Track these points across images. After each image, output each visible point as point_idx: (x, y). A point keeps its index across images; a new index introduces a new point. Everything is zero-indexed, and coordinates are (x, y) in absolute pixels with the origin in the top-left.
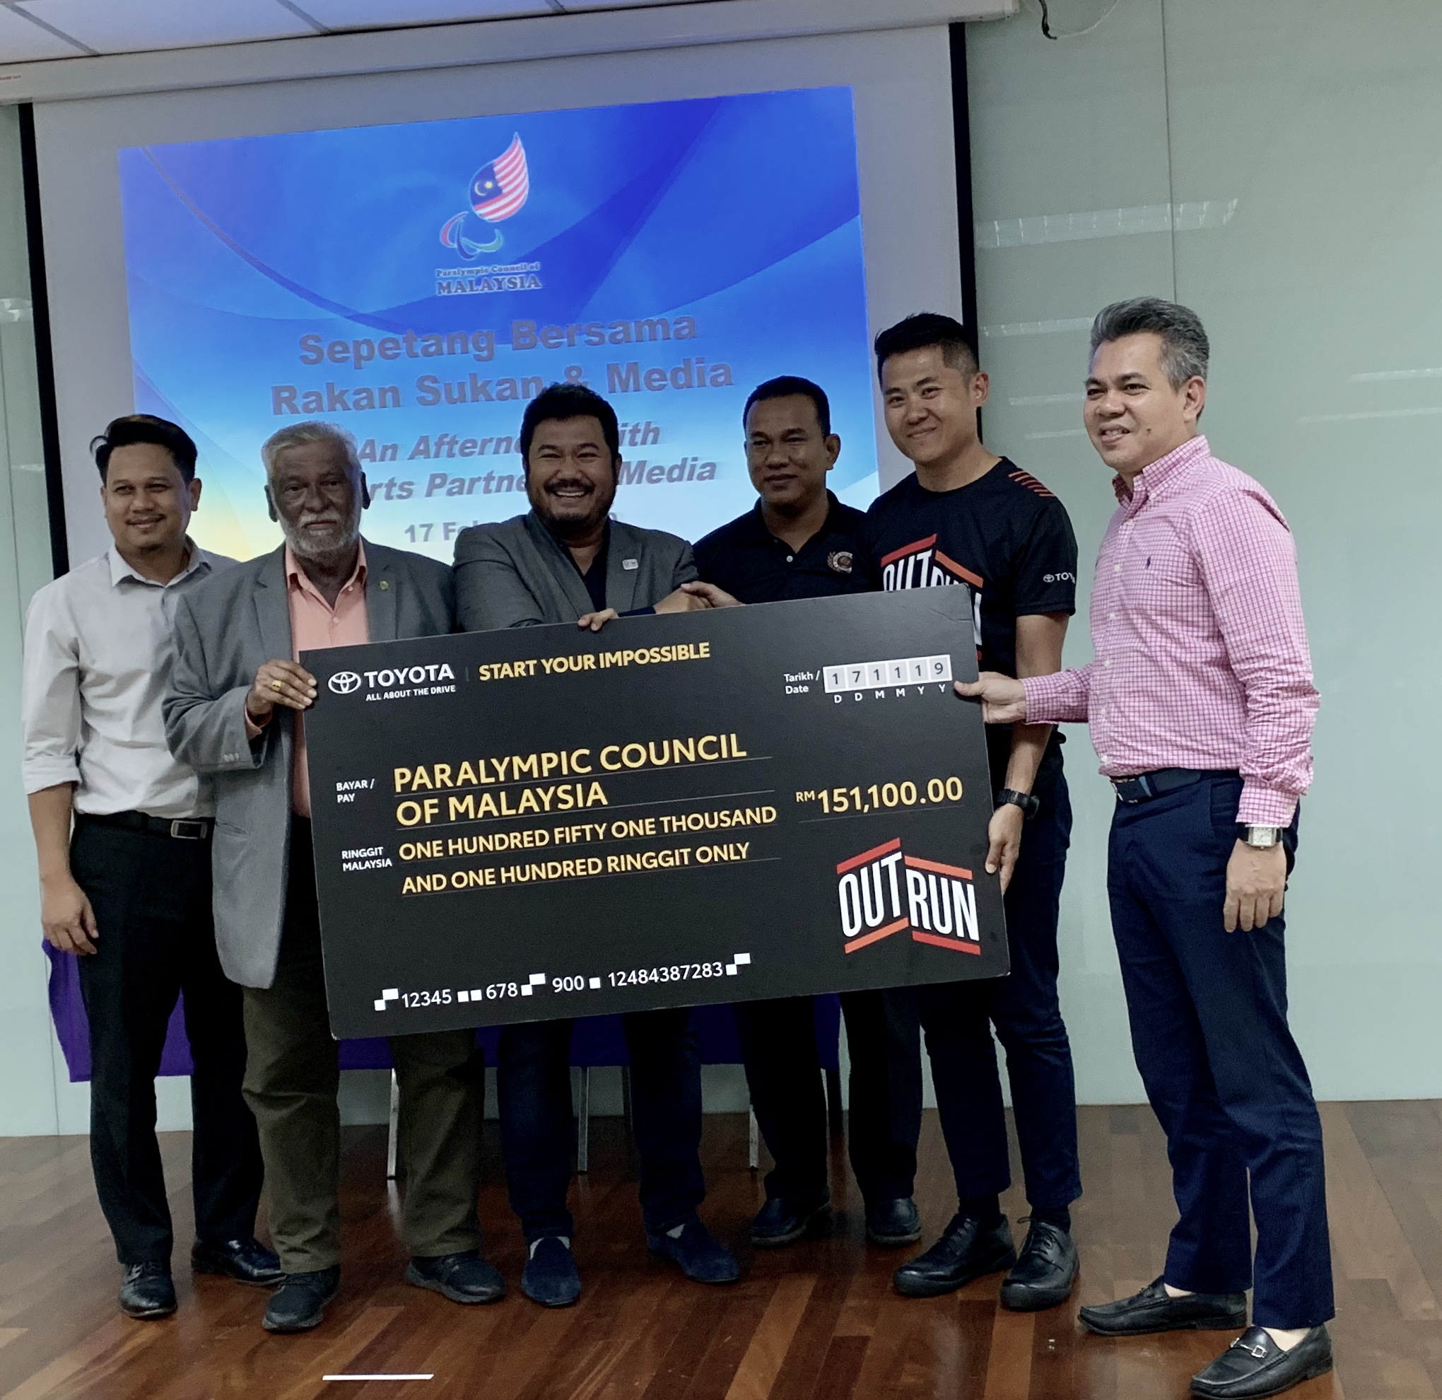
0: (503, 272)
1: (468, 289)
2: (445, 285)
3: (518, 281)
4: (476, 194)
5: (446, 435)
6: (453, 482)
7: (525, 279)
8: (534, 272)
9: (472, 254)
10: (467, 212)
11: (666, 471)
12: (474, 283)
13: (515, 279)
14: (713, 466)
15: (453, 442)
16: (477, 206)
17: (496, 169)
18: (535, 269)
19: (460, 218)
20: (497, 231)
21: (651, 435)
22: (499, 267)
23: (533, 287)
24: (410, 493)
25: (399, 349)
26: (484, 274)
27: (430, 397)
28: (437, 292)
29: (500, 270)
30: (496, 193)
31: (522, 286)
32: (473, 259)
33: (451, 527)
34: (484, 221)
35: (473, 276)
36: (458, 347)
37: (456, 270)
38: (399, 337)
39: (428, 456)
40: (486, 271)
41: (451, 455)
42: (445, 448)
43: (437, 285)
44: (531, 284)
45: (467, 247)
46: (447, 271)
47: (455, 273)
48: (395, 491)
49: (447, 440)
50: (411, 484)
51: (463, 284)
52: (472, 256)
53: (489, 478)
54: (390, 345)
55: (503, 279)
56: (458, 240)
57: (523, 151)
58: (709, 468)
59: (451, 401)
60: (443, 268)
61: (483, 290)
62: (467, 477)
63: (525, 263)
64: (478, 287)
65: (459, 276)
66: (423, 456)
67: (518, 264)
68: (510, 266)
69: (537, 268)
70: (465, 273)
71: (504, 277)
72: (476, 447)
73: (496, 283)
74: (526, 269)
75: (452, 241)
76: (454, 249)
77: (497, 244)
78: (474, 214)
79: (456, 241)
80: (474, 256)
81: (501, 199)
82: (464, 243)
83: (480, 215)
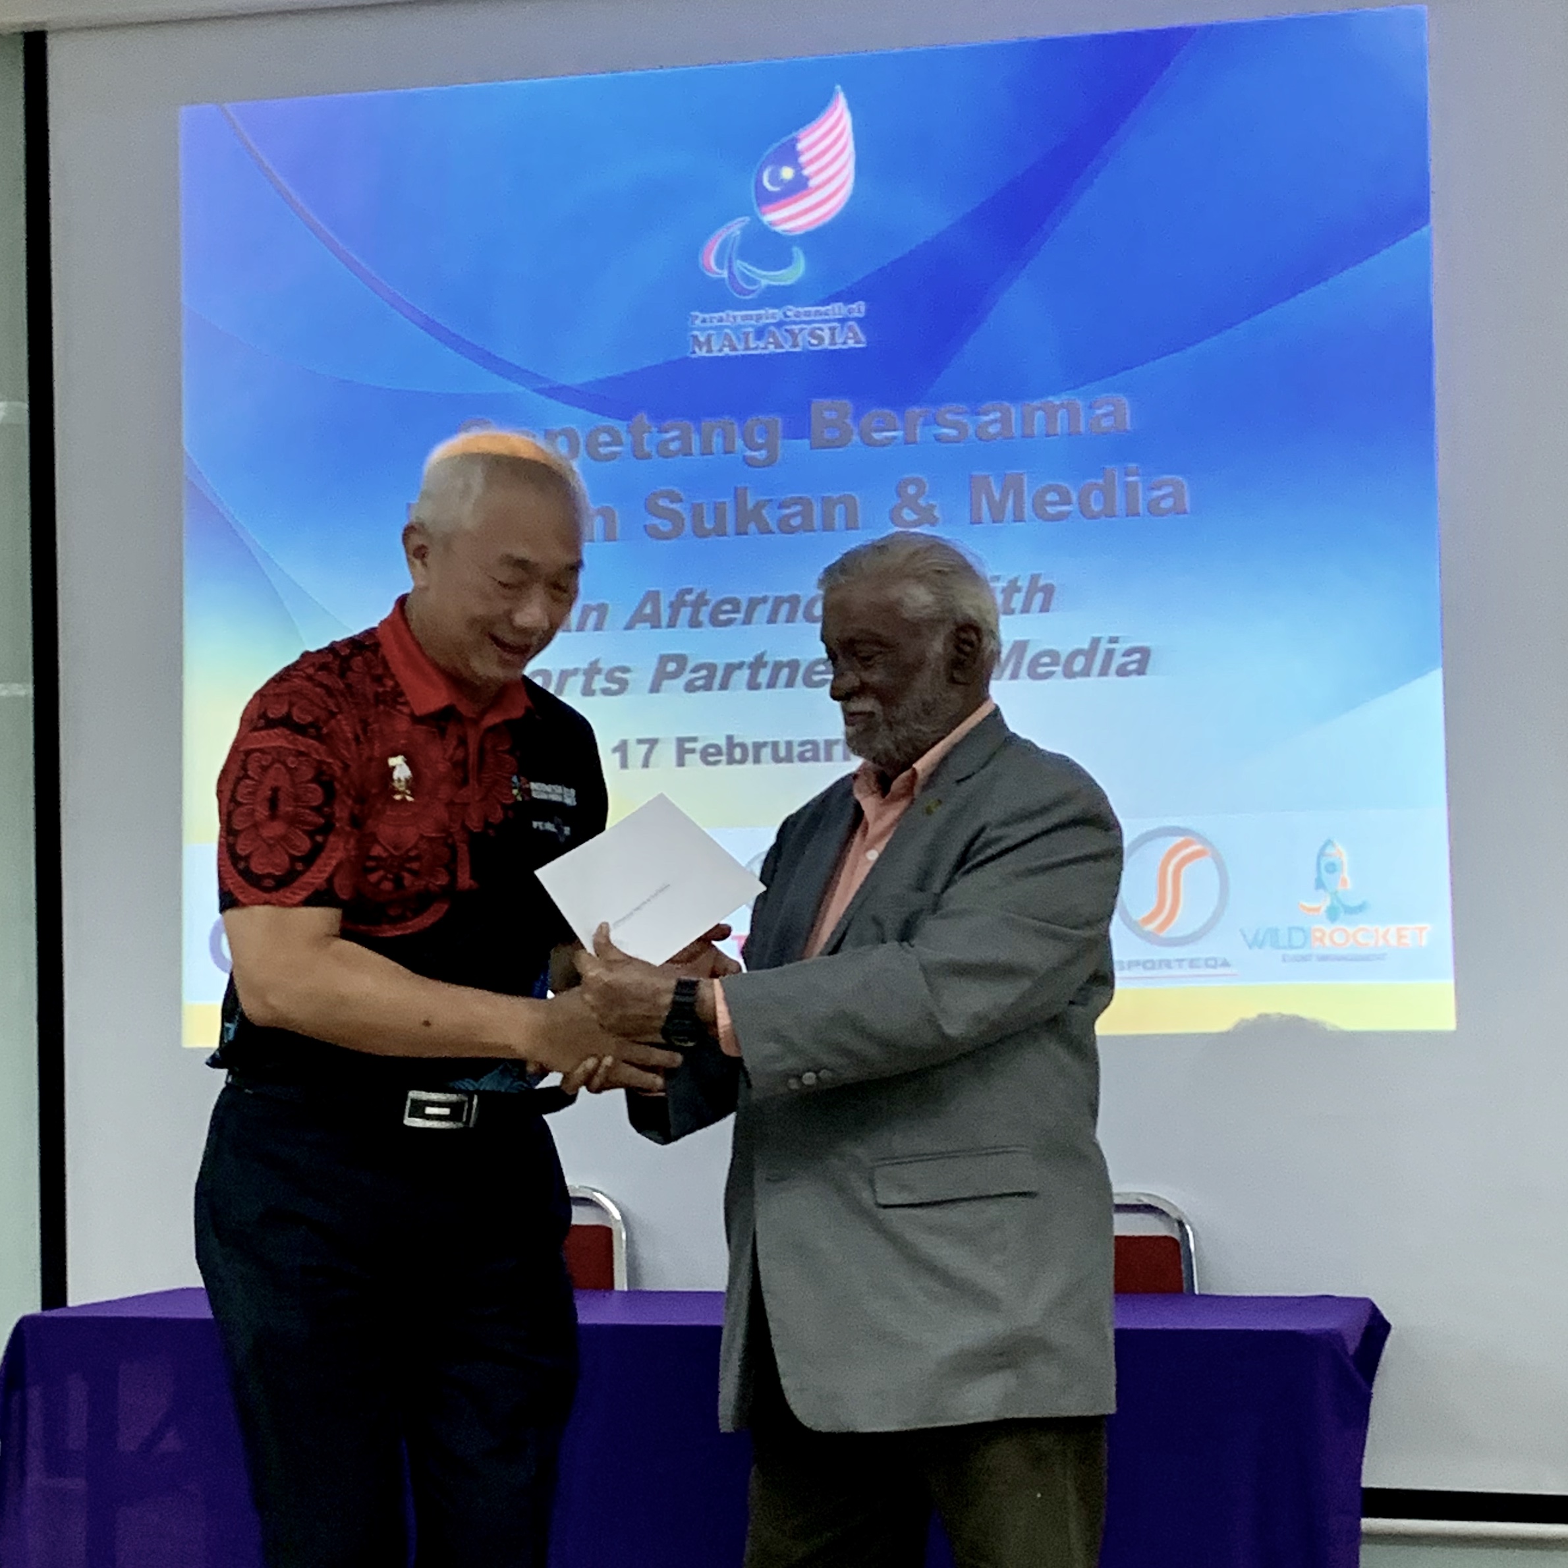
0: (802, 318)
1: (740, 347)
3: (826, 334)
4: (764, 188)
5: (690, 591)
6: (696, 670)
7: (837, 331)
9: (751, 288)
10: (747, 219)
11: (1063, 659)
12: (751, 337)
13: (820, 329)
14: (1145, 653)
15: (701, 601)
16: (765, 209)
17: (800, 146)
18: (856, 315)
19: (735, 228)
20: (796, 250)
21: (1039, 598)
22: (795, 309)
23: (851, 343)
24: (623, 686)
26: (770, 321)
27: (665, 526)
28: (691, 349)
29: (797, 314)
30: (799, 186)
31: (833, 342)
32: (752, 296)
33: (688, 745)
34: (775, 233)
36: (717, 442)
37: (723, 315)
40: (773, 316)
41: (695, 623)
42: (686, 612)
43: (691, 340)
44: (847, 338)
45: (745, 275)
46: (707, 316)
48: (599, 683)
49: (688, 598)
50: (625, 670)
51: (734, 338)
52: (751, 292)
53: (758, 664)
54: (604, 438)
56: (730, 261)
57: (847, 119)
58: (1137, 656)
59: (700, 532)
60: (702, 311)
61: (766, 348)
62: (721, 662)
63: (841, 304)
64: (758, 342)
65: (728, 324)
66: (648, 625)
67: (828, 304)
68: (813, 309)
69: (859, 312)
70: (739, 319)
71: (802, 326)
72: (738, 611)
73: (789, 337)
74: (840, 313)
75: (720, 265)
76: (723, 280)
77: (795, 272)
78: (759, 221)
79: (726, 264)
80: (753, 291)
81: (806, 196)
82: (739, 270)
83: (768, 222)
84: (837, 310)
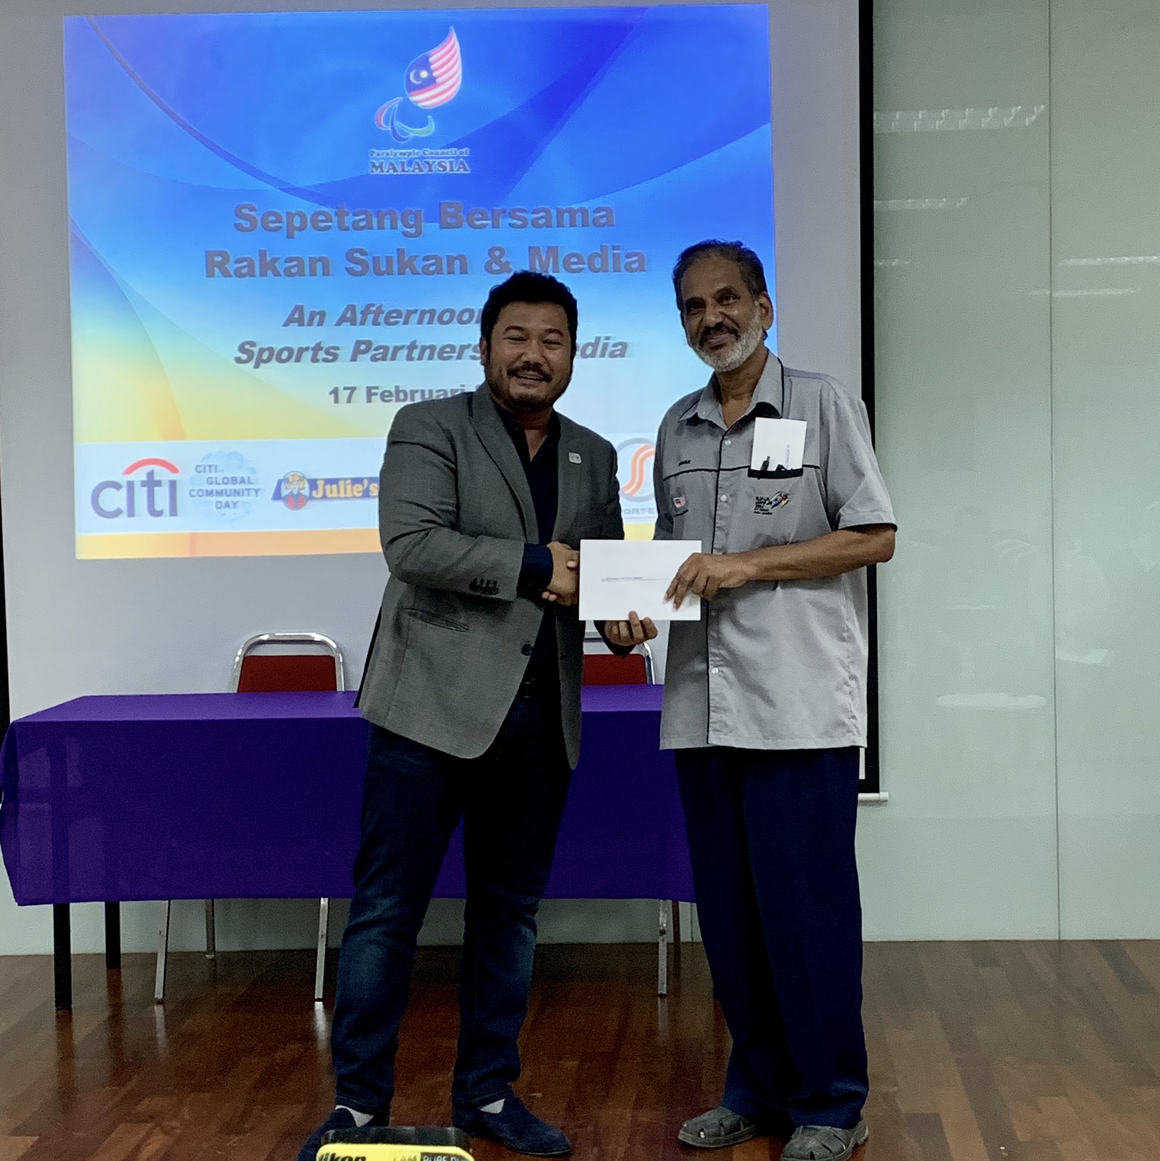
0: (434, 155)
1: (399, 170)
3: (448, 165)
4: (411, 82)
5: (373, 305)
6: (377, 349)
7: (454, 163)
8: (464, 158)
9: (404, 137)
10: (401, 98)
13: (444, 162)
14: (625, 346)
15: (379, 311)
16: (412, 93)
17: (431, 60)
18: (464, 155)
19: (395, 103)
22: (429, 150)
23: (462, 171)
24: (335, 357)
25: (331, 221)
26: (416, 156)
27: (358, 268)
28: (371, 170)
29: (432, 153)
30: (431, 82)
31: (452, 170)
32: (405, 142)
33: (373, 391)
34: (418, 108)
35: (405, 158)
36: (387, 223)
37: (389, 151)
38: (331, 211)
39: (353, 323)
40: (417, 153)
41: (376, 323)
42: (371, 317)
43: (370, 165)
44: (460, 168)
45: (400, 130)
46: (381, 151)
47: (388, 154)
48: (321, 355)
49: (373, 309)
50: (337, 348)
51: (395, 164)
52: (405, 140)
53: (413, 346)
54: (322, 218)
55: (434, 162)
56: (392, 122)
57: (457, 45)
58: (620, 347)
59: (378, 273)
60: (377, 149)
61: (413, 171)
62: (392, 345)
63: (455, 149)
64: (410, 168)
65: (392, 157)
66: (349, 323)
67: (448, 149)
68: (440, 151)
69: (466, 154)
70: (398, 154)
71: (434, 160)
72: (401, 317)
73: (427, 166)
74: (455, 154)
75: (387, 123)
76: (388, 131)
77: (430, 129)
78: (409, 100)
79: (390, 124)
80: (407, 139)
81: (435, 88)
82: (397, 127)
83: (414, 101)
84: (453, 152)
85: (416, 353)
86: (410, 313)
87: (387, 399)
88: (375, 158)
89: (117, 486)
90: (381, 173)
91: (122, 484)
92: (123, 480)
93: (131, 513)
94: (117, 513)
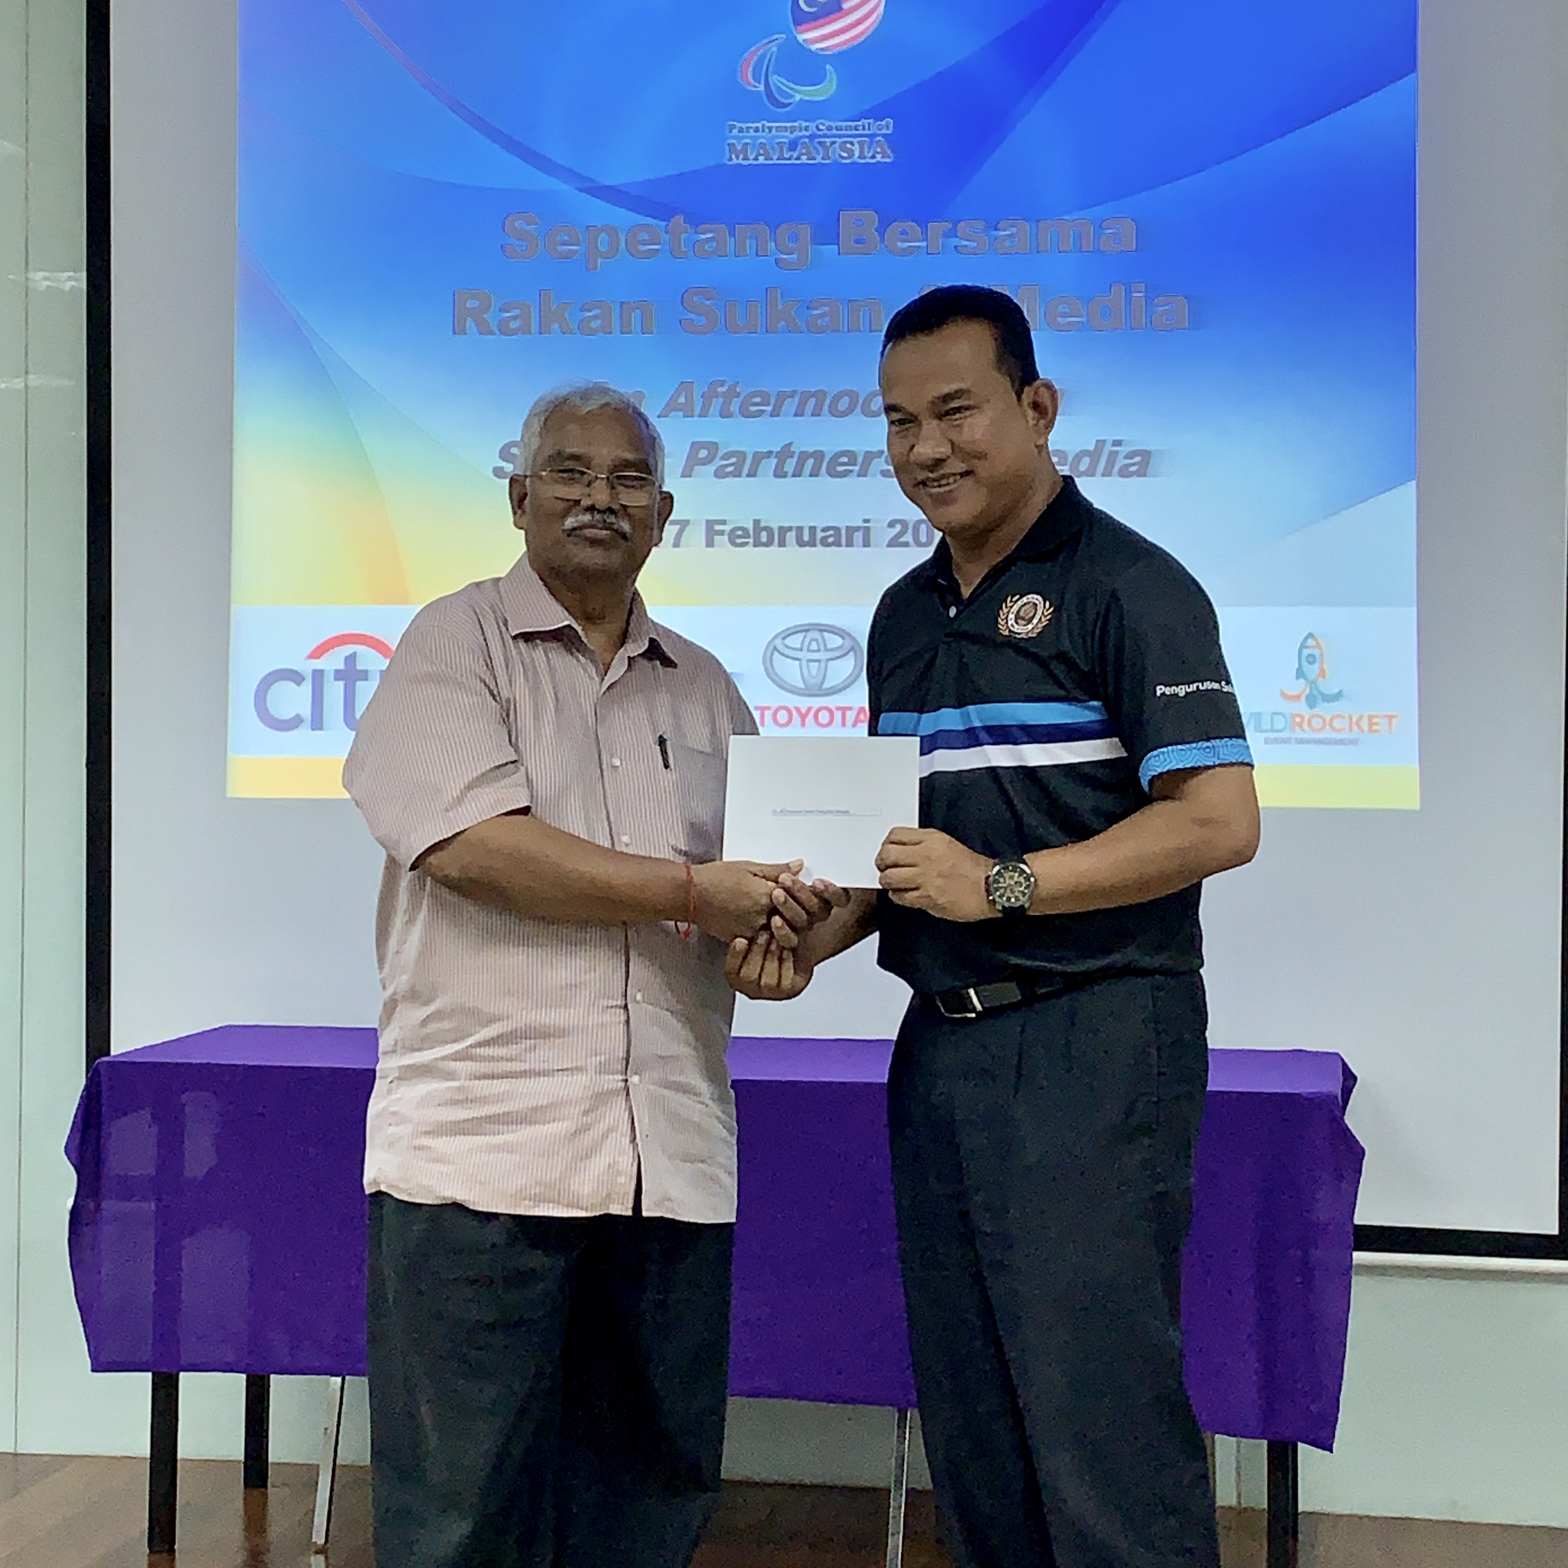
0: (834, 132)
1: (775, 157)
2: (739, 148)
3: (856, 148)
4: (800, 10)
5: (722, 383)
6: (725, 457)
7: (866, 146)
8: (884, 136)
9: (786, 101)
10: (784, 37)
11: (1070, 459)
12: (786, 147)
13: (852, 144)
14: (1146, 455)
15: (732, 393)
16: (804, 27)
18: (884, 131)
19: (773, 43)
20: (828, 67)
22: (828, 123)
23: (879, 157)
25: (658, 242)
26: (804, 133)
27: (699, 321)
28: (728, 157)
29: (830, 128)
30: (834, 8)
31: (862, 156)
32: (787, 109)
33: (717, 527)
34: (811, 51)
35: (784, 137)
36: (750, 246)
37: (759, 125)
39: (689, 414)
40: (806, 129)
41: (725, 414)
42: (717, 403)
43: (727, 148)
44: (876, 153)
45: (780, 89)
46: (744, 126)
47: (757, 130)
49: (720, 389)
51: (769, 147)
52: (786, 105)
53: (785, 453)
54: (644, 236)
55: (834, 143)
56: (767, 77)
58: (1139, 459)
59: (731, 330)
60: (739, 121)
61: (798, 158)
62: (749, 449)
63: (870, 120)
64: (792, 153)
65: (764, 134)
66: (684, 413)
67: (858, 120)
68: (844, 124)
69: (888, 128)
70: (774, 130)
71: (834, 139)
72: (768, 404)
73: (820, 149)
74: (869, 129)
75: (757, 78)
76: (759, 92)
77: (827, 88)
78: (795, 39)
79: (762, 80)
80: (790, 104)
81: (840, 18)
82: (774, 83)
83: (804, 40)
84: (867, 127)
85: (790, 465)
86: (782, 397)
87: (739, 541)
88: (734, 138)
89: (295, 677)
90: (745, 163)
91: (304, 674)
92: (308, 667)
93: (317, 723)
94: (294, 723)
